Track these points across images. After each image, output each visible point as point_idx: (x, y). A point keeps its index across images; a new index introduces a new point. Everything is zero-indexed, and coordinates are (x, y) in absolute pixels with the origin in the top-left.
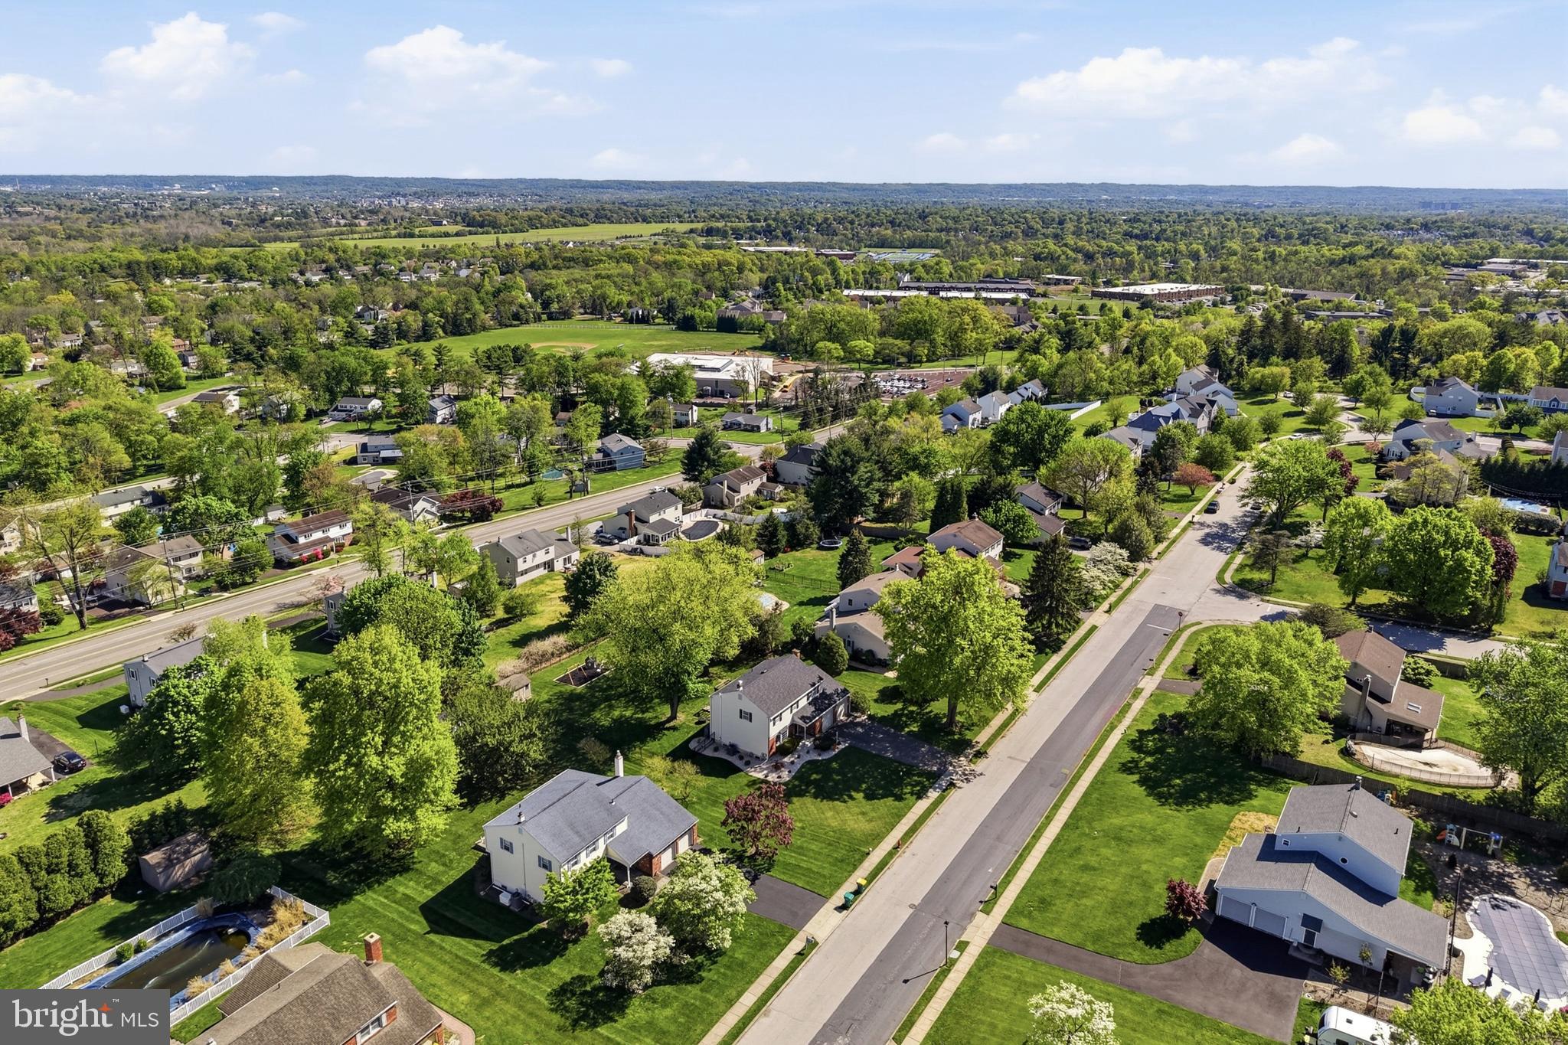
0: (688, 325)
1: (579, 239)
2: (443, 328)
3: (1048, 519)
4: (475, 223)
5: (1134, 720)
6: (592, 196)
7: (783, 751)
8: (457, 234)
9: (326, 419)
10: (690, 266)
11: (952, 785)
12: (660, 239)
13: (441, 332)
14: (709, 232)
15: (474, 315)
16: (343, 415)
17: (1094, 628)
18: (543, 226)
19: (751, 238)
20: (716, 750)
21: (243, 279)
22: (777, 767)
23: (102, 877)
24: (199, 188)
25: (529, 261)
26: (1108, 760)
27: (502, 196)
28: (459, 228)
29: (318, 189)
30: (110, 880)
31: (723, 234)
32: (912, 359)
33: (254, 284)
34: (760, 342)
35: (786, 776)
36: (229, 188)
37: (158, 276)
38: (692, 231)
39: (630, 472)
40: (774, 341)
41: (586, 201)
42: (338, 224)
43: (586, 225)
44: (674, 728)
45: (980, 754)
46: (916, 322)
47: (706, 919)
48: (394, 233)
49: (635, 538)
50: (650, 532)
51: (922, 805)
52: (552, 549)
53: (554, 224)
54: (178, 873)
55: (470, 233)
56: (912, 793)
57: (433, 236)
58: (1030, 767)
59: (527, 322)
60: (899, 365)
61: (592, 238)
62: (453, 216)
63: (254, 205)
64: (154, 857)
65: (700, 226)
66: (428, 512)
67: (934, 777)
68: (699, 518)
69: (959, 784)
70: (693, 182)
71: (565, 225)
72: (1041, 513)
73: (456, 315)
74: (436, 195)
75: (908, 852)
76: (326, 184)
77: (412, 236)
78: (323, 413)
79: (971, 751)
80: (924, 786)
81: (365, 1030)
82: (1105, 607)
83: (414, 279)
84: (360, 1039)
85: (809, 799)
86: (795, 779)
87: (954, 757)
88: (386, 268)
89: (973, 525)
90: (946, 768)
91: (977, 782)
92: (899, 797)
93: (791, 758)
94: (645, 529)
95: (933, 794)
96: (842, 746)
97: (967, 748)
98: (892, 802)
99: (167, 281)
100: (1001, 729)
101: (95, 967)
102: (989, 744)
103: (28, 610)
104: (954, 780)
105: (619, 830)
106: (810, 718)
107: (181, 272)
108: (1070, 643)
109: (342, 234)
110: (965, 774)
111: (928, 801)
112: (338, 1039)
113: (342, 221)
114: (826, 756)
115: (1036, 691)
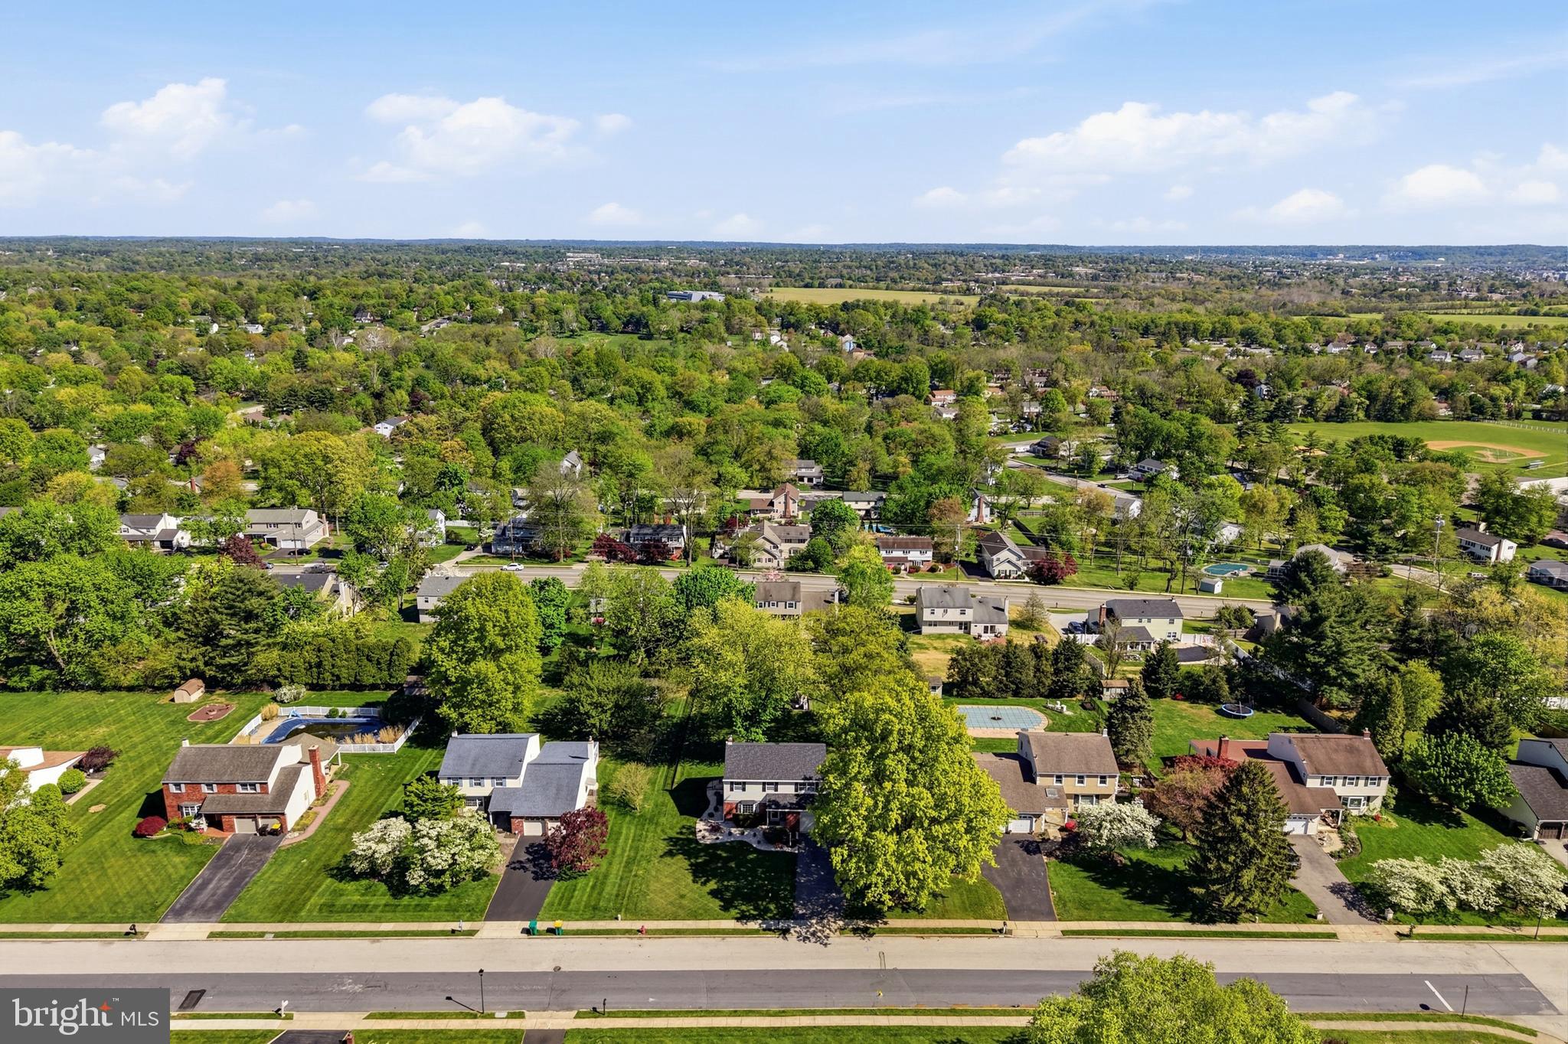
2: (1366, 410)
7: (737, 821)
9: (1121, 475)
11: (785, 932)
13: (1361, 415)
15: (1411, 402)
16: (1139, 475)
17: (1332, 936)
20: (714, 795)
21: (1262, 345)
22: (715, 830)
23: (391, 676)
24: (1361, 258)
29: (1490, 259)
30: (394, 682)
35: (710, 840)
36: (1393, 258)
42: (1464, 298)
44: (719, 766)
45: (865, 933)
48: (1513, 309)
51: (731, 924)
52: (970, 611)
56: (742, 913)
58: (880, 973)
63: (1396, 276)
64: (411, 678)
66: (1010, 563)
67: (784, 915)
76: (1503, 255)
77: (1532, 314)
78: (1124, 471)
79: (861, 924)
80: (761, 915)
81: (244, 785)
82: (1404, 929)
83: (1449, 360)
84: (239, 789)
85: (686, 864)
86: (711, 846)
87: (835, 917)
88: (1422, 345)
89: (1347, 742)
90: (811, 918)
91: (812, 946)
92: (726, 908)
93: (735, 831)
94: (1109, 630)
95: (753, 925)
96: (789, 850)
97: (863, 919)
98: (715, 904)
99: (1191, 341)
100: (935, 931)
101: (320, 712)
102: (894, 931)
103: (672, 544)
104: (795, 929)
105: (510, 783)
106: (785, 807)
107: (1212, 334)
108: (1241, 927)
109: (1452, 307)
110: (813, 934)
111: (739, 926)
112: (225, 779)
113: (1473, 295)
114: (763, 847)
115: (1065, 933)
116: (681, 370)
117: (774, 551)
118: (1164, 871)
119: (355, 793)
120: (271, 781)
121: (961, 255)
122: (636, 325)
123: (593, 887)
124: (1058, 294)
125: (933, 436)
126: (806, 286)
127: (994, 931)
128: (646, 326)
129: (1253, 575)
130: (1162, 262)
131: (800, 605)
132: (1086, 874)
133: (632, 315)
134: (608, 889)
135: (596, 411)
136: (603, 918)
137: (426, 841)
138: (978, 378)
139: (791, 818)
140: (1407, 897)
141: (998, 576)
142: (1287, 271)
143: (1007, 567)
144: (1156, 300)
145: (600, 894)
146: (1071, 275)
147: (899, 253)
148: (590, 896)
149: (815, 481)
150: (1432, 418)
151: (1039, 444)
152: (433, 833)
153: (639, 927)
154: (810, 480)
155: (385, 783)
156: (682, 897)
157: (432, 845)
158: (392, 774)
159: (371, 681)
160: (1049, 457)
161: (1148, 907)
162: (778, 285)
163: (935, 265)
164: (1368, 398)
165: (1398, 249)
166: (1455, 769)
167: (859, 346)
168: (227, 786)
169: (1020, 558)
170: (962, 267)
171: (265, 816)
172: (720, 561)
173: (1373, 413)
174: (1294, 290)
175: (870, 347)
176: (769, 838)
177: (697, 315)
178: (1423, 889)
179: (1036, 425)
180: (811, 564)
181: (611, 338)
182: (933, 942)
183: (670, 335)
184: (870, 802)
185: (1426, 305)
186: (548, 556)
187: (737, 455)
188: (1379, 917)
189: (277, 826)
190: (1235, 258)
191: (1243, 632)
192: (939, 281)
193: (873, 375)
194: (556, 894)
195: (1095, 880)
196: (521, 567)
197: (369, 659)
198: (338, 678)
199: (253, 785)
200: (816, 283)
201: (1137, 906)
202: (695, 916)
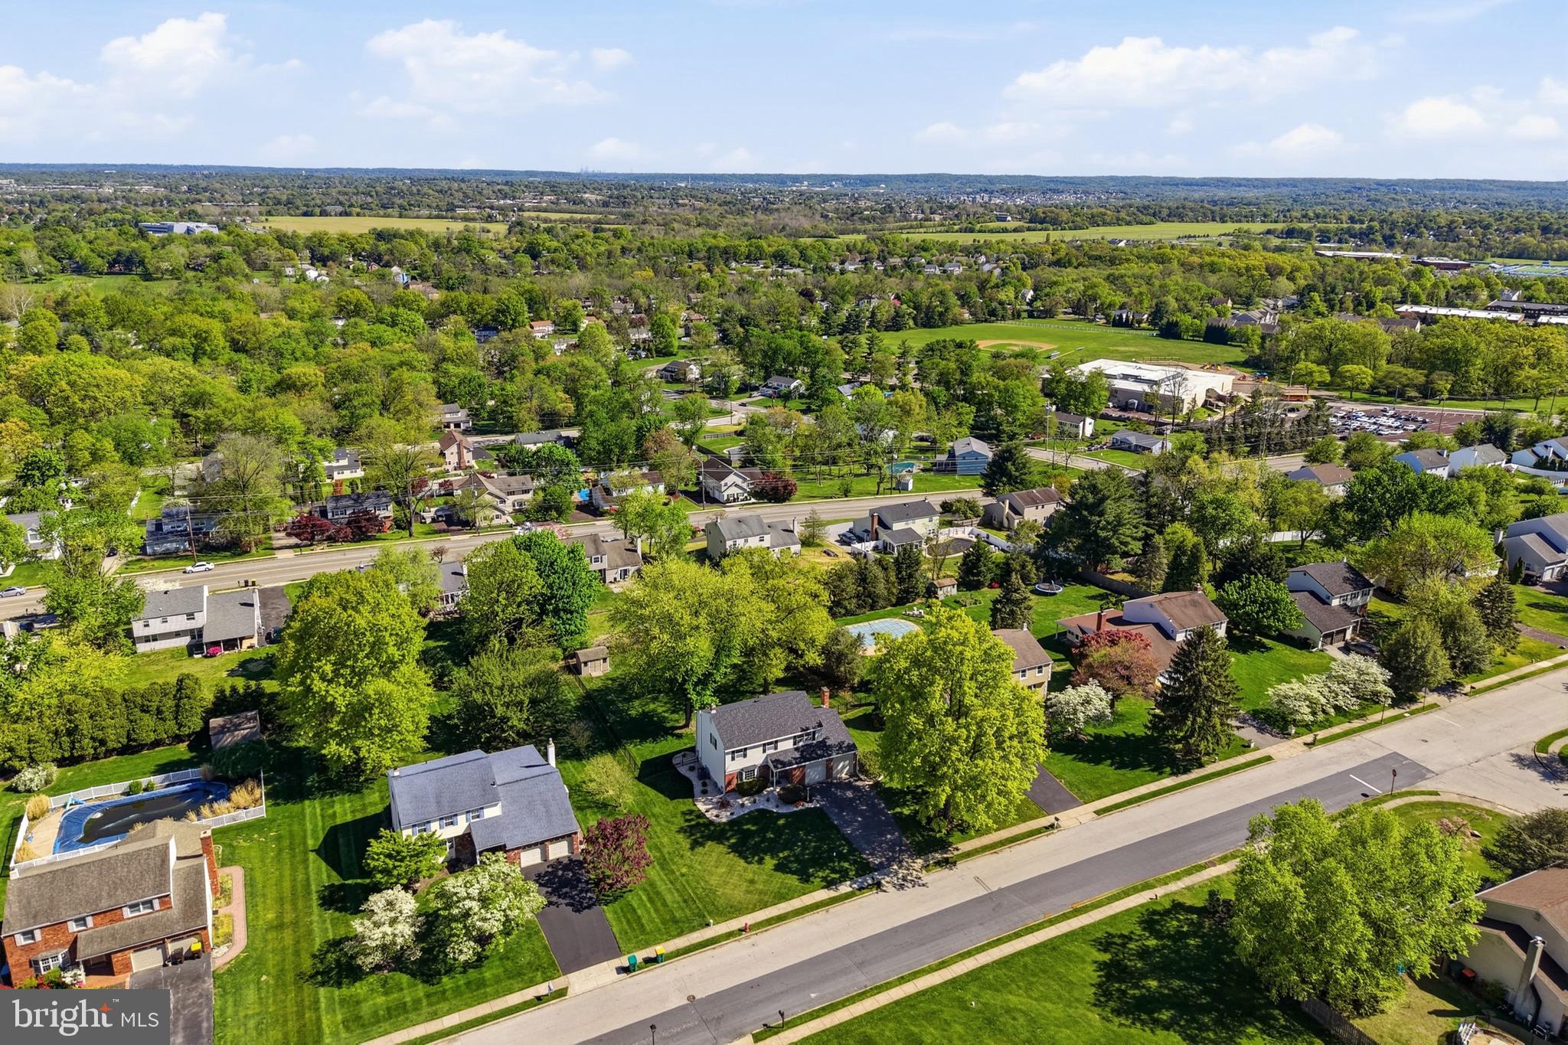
0: (1170, 332)
1: (1132, 237)
2: (914, 319)
3: (1333, 611)
4: (1037, 220)
5: (1188, 888)
6: (1182, 193)
7: (742, 790)
8: (1015, 230)
9: (755, 393)
10: (1230, 269)
11: (878, 885)
12: (1226, 240)
13: (911, 322)
14: (1290, 233)
15: (947, 309)
16: (770, 391)
17: (1269, 758)
18: (1105, 224)
19: (1340, 241)
20: (692, 769)
21: (792, 266)
22: (723, 805)
23: (180, 726)
24: (822, 185)
25: (1056, 257)
26: (1093, 925)
27: (1086, 193)
28: (1017, 224)
29: (918, 186)
30: (186, 731)
31: (1306, 236)
32: (1428, 393)
33: (798, 271)
34: (1242, 357)
35: (724, 817)
36: (845, 185)
37: (727, 259)
38: (1269, 232)
39: (968, 479)
40: (1259, 357)
41: (1172, 198)
42: (916, 218)
43: (1151, 223)
44: (679, 736)
45: (947, 863)
46: (1445, 351)
47: (454, 925)
48: (956, 227)
49: (873, 544)
50: (888, 540)
51: (822, 895)
52: (767, 538)
53: (1118, 222)
54: (228, 740)
55: (1029, 229)
56: (824, 879)
57: (991, 231)
58: (990, 896)
59: (1003, 318)
60: (1410, 400)
61: (1150, 237)
62: (1021, 212)
63: (856, 200)
64: (215, 722)
65: (1280, 226)
66: (737, 486)
67: (864, 869)
68: (960, 535)
69: (889, 888)
70: (1305, 180)
71: (1128, 223)
72: (1325, 602)
73: (928, 307)
74: (1020, 191)
75: (754, 939)
76: (926, 181)
77: (972, 231)
78: (756, 389)
79: (938, 856)
80: (844, 876)
81: (134, 907)
82: (1309, 738)
83: (938, 272)
84: (127, 913)
85: (722, 848)
86: (731, 823)
87: (910, 856)
88: (916, 260)
89: (1188, 598)
90: (890, 865)
91: (910, 892)
92: (805, 878)
93: (746, 801)
94: (884, 536)
95: (845, 888)
96: (811, 805)
97: (936, 851)
98: (793, 880)
99: (733, 265)
100: (1003, 843)
101: (113, 792)
102: (968, 855)
103: (382, 514)
104: (885, 881)
105: (490, 813)
106: (790, 764)
107: (748, 257)
108: (1209, 769)
109: (911, 227)
110: (904, 879)
111: (832, 894)
112: (104, 905)
113: (920, 216)
114: (784, 810)
115: (1098, 812)
116: (234, 315)
117: (501, 506)
118: (1117, 738)
119: (259, 877)
120: (173, 890)
121: (463, 181)
122: (124, 263)
123: (651, 900)
124: (580, 221)
125: (586, 369)
126: (305, 214)
127: (1047, 828)
128: (142, 263)
129: (924, 470)
130: (661, 189)
131: (605, 558)
132: (1070, 757)
133: (119, 253)
134: (668, 898)
135: (172, 370)
136: (693, 929)
137: (468, 904)
138: (575, 307)
139: (797, 773)
140: (1305, 713)
141: (728, 501)
142: (771, 198)
143: (734, 491)
144: (676, 225)
145: (665, 904)
146: (582, 202)
147: (394, 179)
148: (657, 911)
149: (463, 426)
150: (962, 322)
151: (665, 369)
152: (474, 892)
153: (741, 925)
154: (457, 425)
155: (286, 855)
156: (752, 882)
157: (475, 905)
158: (286, 843)
159: (153, 737)
160: (677, 381)
161: (1138, 772)
162: (269, 213)
163: (441, 191)
164: (915, 308)
165: (849, 177)
166: (1262, 604)
167: (413, 278)
168: (111, 913)
169: (745, 480)
170: (470, 194)
171: (176, 938)
172: (436, 526)
173: (919, 322)
174: (783, 214)
175: (425, 279)
176: (787, 798)
177: (203, 250)
178: (1312, 703)
179: (649, 350)
180: (554, 514)
181: (95, 281)
182: (1007, 854)
183: (174, 273)
184: (964, 732)
185: (891, 226)
186: (235, 547)
187: (385, 406)
188: (1285, 735)
189: (196, 946)
190: (720, 185)
191: (976, 521)
192: (451, 208)
193: (465, 308)
194: (618, 920)
195: (1080, 760)
196: (211, 566)
197: (145, 710)
198: (103, 742)
199: (149, 904)
200: (317, 210)
201: (1129, 774)
202: (781, 897)
